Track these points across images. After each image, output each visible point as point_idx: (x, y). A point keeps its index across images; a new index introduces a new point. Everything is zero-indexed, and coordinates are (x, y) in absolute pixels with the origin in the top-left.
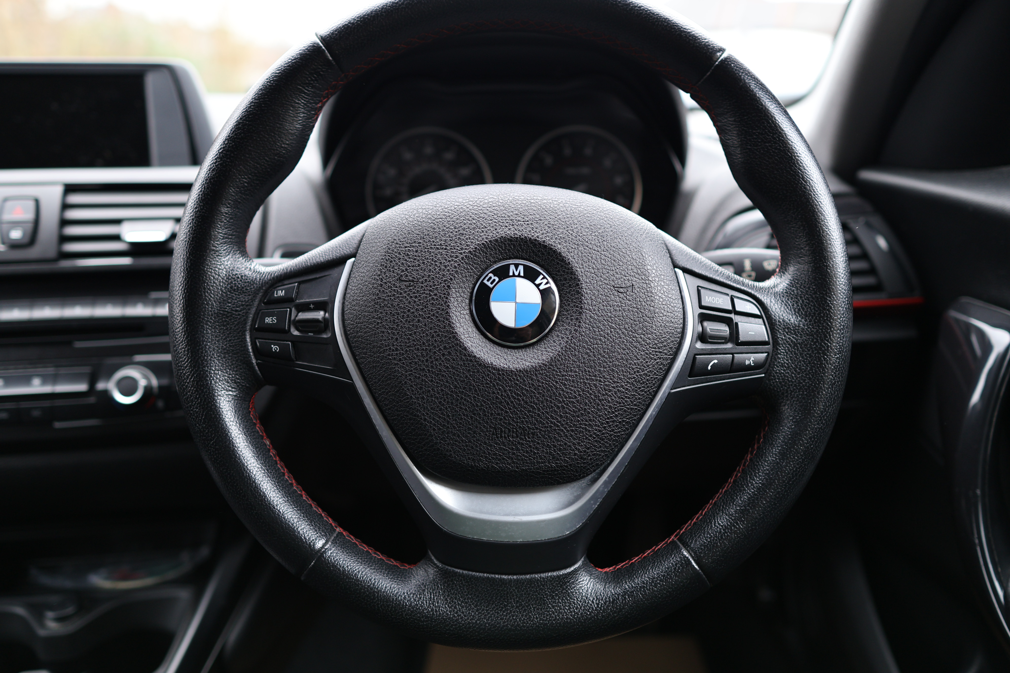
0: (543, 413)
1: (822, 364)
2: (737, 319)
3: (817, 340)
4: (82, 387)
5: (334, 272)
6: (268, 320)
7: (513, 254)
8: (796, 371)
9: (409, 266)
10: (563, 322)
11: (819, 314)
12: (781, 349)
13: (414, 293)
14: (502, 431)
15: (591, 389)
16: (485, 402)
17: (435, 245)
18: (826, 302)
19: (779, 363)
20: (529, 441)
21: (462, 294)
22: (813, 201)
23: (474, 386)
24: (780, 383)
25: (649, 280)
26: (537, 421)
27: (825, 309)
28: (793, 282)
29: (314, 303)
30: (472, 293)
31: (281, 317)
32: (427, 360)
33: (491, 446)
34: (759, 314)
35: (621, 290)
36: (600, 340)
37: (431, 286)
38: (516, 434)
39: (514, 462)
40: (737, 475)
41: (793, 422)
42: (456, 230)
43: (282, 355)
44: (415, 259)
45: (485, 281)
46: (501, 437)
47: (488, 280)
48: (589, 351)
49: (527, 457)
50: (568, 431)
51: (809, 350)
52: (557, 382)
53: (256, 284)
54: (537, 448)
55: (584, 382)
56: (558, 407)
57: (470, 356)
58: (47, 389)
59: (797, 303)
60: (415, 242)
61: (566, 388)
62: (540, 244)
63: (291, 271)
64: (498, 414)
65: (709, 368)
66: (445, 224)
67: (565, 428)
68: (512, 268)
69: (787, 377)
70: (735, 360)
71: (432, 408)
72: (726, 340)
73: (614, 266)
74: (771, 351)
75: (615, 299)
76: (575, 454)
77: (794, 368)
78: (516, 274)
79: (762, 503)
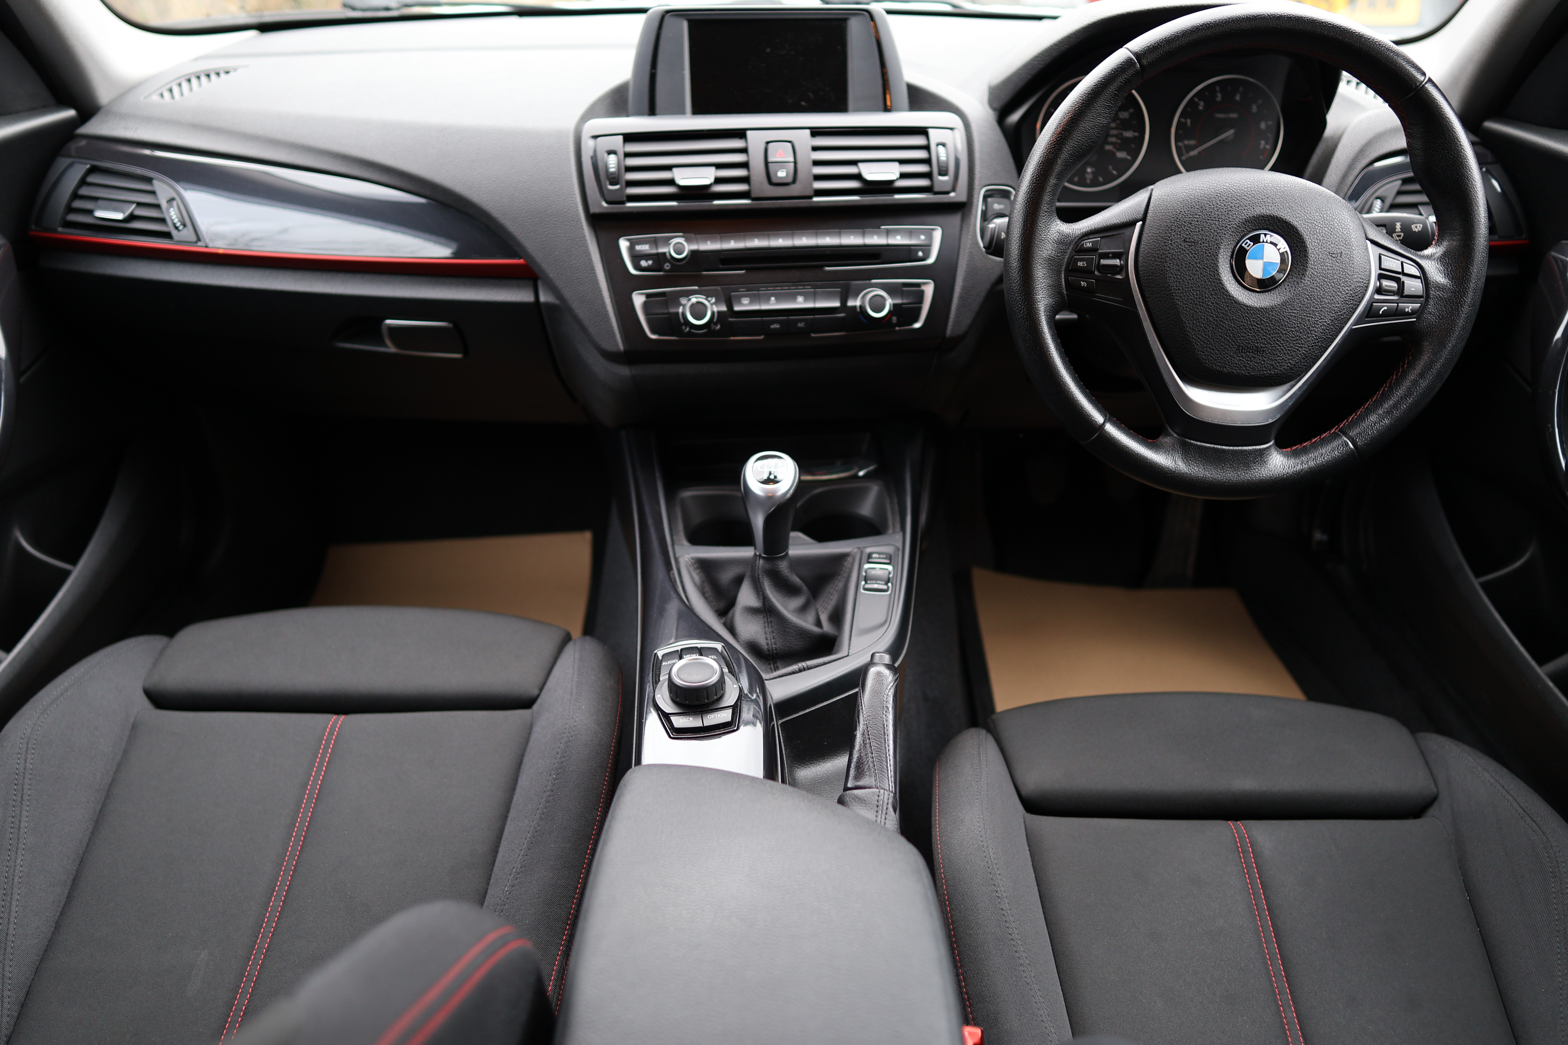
0: (1272, 337)
1: (1458, 313)
2: (1403, 278)
3: (1458, 296)
4: (836, 304)
5: (1127, 231)
6: (1080, 264)
7: (1263, 226)
8: (1439, 317)
9: (1192, 232)
10: (1293, 276)
11: (1463, 278)
12: (1431, 302)
13: (1195, 251)
14: (1243, 348)
15: (1306, 323)
16: (1235, 328)
17: (1211, 217)
18: (1469, 270)
19: (1428, 311)
20: (1260, 356)
21: (1227, 253)
22: (1472, 195)
23: (1230, 317)
24: (1426, 325)
25: (1352, 249)
26: (1267, 342)
27: (1467, 275)
28: (1446, 253)
29: (1112, 253)
30: (1233, 253)
31: (1089, 262)
32: (1199, 298)
33: (1234, 358)
34: (1419, 275)
35: (1334, 255)
36: (1316, 289)
37: (1207, 247)
38: (1252, 351)
39: (1247, 370)
40: (1384, 390)
41: (1432, 353)
42: (1226, 207)
43: (1088, 291)
44: (1196, 227)
45: (1243, 245)
46: (1242, 351)
47: (1245, 244)
48: (1308, 297)
49: (1256, 366)
50: (1286, 350)
51: (1451, 304)
52: (1285, 317)
53: (1071, 237)
54: (1264, 361)
55: (1302, 318)
56: (1283, 334)
57: (1230, 296)
58: (810, 305)
59: (1447, 269)
60: (1196, 214)
61: (1290, 321)
62: (1283, 220)
63: (1095, 229)
64: (1243, 337)
65: (1381, 312)
66: (1218, 202)
67: (1285, 348)
68: (1262, 236)
69: (1432, 321)
70: (1399, 308)
71: (1198, 331)
72: (1393, 293)
73: (1331, 238)
74: (1424, 302)
75: (1329, 262)
76: (1288, 366)
77: (1438, 316)
78: (1265, 241)
79: (1403, 407)
